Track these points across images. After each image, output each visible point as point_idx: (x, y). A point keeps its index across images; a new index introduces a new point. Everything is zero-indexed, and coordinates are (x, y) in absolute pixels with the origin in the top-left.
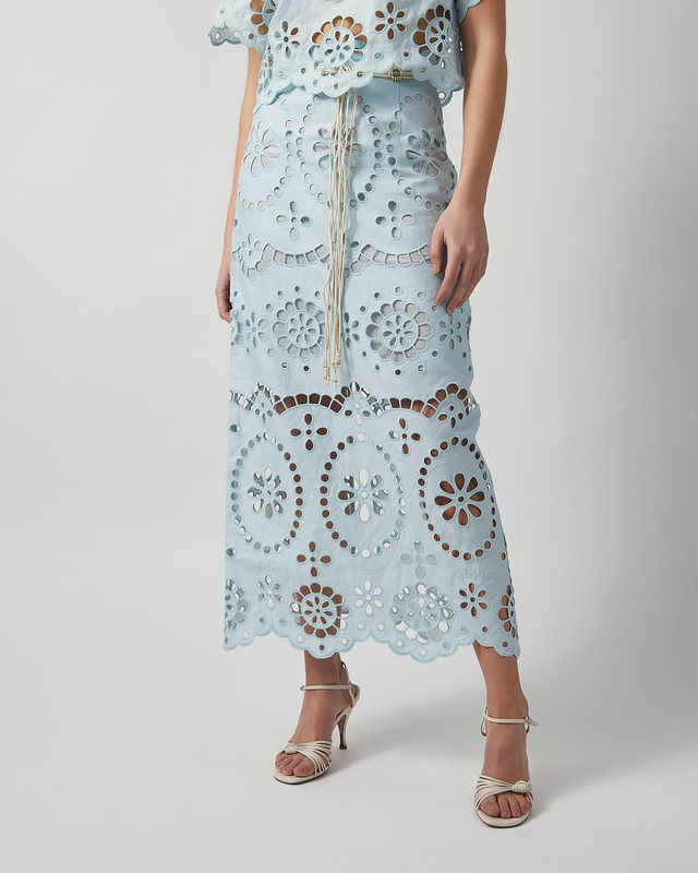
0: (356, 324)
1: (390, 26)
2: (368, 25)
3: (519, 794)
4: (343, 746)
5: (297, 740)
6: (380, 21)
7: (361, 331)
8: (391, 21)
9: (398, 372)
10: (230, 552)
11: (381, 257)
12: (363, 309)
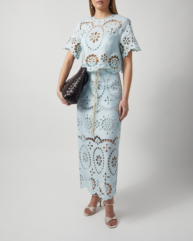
0: (99, 123)
1: (104, 59)
2: (99, 58)
3: (114, 220)
4: (100, 206)
5: (89, 206)
6: (102, 57)
7: (100, 124)
8: (104, 58)
9: (107, 133)
10: (80, 168)
11: (105, 109)
12: (101, 120)
